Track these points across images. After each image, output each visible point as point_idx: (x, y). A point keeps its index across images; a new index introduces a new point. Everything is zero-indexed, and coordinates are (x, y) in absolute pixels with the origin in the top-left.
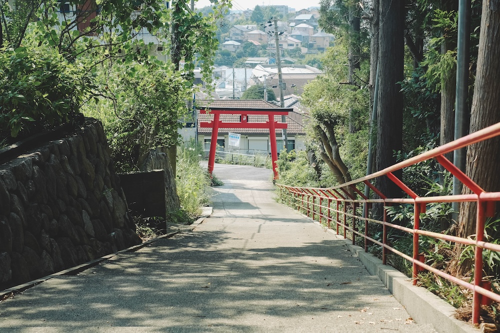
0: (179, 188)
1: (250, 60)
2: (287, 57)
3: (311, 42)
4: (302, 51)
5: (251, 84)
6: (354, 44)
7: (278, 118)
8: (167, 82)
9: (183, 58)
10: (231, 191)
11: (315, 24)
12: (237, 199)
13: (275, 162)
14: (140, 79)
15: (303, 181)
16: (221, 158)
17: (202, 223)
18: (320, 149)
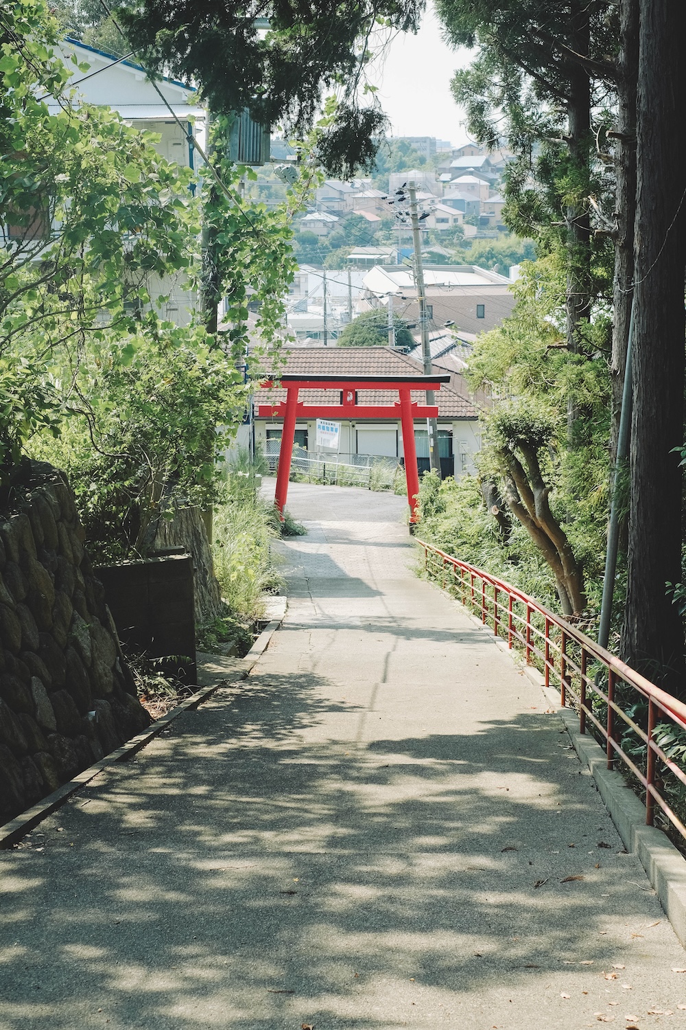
0: (217, 562)
1: (358, 253)
2: (434, 244)
3: (485, 214)
4: (466, 232)
5: (362, 308)
6: (577, 270)
7: (418, 397)
8: (197, 374)
9: (225, 296)
10: (323, 549)
11: (491, 176)
12: (336, 567)
13: (414, 496)
14: (142, 365)
15: (473, 542)
16: (302, 471)
17: (266, 649)
18: (509, 495)
